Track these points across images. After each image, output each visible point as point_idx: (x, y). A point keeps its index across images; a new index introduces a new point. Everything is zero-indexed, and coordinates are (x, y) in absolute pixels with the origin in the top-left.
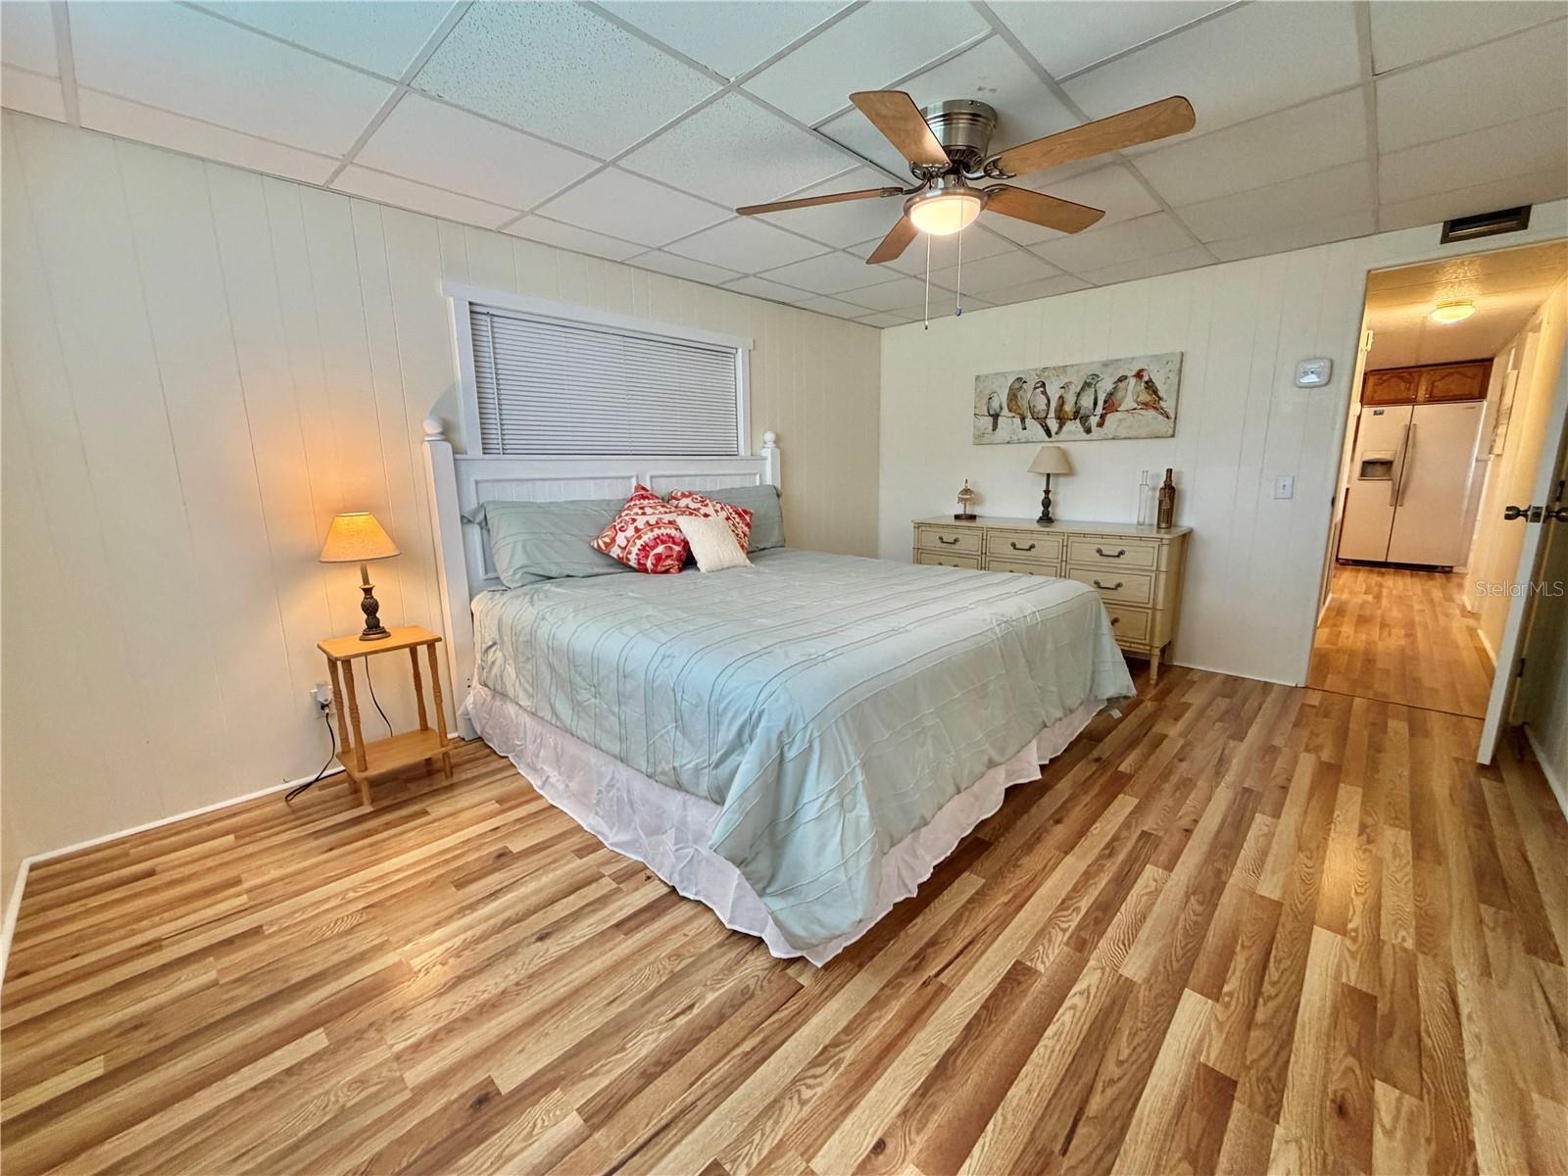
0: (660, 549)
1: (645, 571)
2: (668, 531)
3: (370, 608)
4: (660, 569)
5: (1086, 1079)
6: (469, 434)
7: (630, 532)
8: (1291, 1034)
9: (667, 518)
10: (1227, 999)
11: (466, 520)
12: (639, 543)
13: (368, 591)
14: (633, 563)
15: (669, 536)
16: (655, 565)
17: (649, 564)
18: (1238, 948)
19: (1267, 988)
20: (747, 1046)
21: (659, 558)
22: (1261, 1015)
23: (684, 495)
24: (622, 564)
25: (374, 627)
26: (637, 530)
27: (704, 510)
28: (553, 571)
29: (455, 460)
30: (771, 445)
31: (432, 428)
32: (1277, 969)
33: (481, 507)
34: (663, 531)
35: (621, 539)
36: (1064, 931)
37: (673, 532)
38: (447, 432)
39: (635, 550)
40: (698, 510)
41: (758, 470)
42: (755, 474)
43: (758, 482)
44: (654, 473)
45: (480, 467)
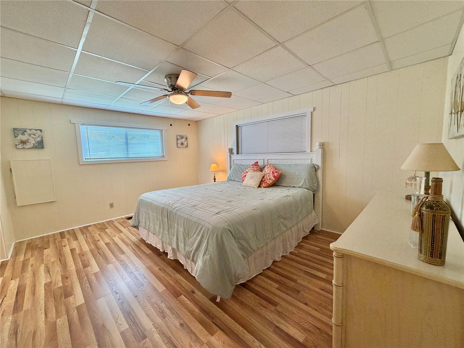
3: (214, 179)
5: (102, 255)
8: (79, 280)
10: (92, 275)
13: (215, 176)
18: (97, 283)
19: (87, 282)
20: (135, 233)
22: (86, 278)
30: (318, 147)
31: (228, 150)
32: (87, 286)
33: (233, 165)
36: (126, 260)
41: (310, 158)
42: (309, 159)
43: (310, 163)
44: (268, 158)
45: (235, 157)
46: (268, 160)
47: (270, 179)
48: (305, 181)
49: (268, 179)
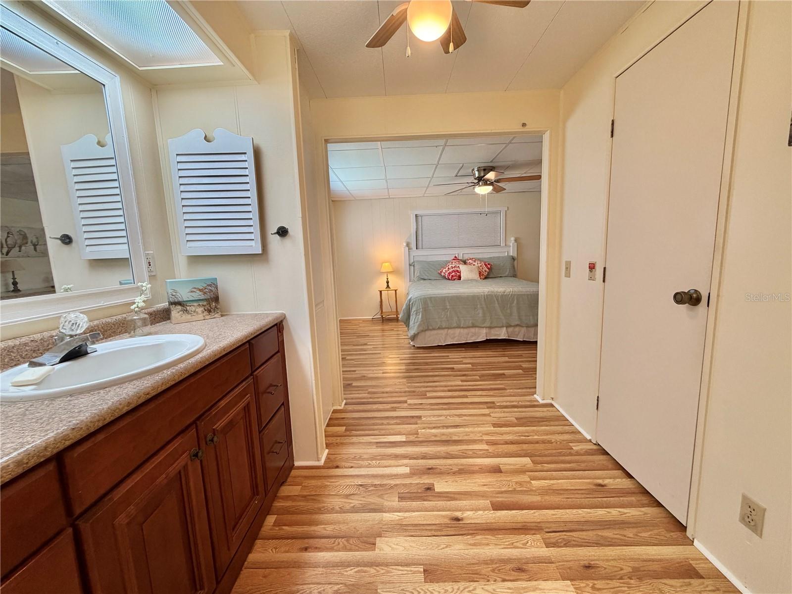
0: (453, 274)
1: (450, 280)
2: (457, 269)
3: (388, 282)
4: (452, 279)
6: (413, 246)
7: (447, 269)
9: (458, 265)
11: (410, 265)
12: (448, 272)
13: (387, 279)
14: (447, 277)
15: (457, 270)
16: (451, 278)
17: (450, 277)
21: (452, 276)
23: (470, 259)
24: (444, 277)
25: (388, 286)
26: (449, 268)
27: (474, 263)
28: (426, 278)
29: (409, 251)
30: (513, 242)
31: (405, 244)
33: (414, 262)
34: (456, 269)
35: (444, 271)
37: (458, 269)
38: (408, 245)
39: (447, 274)
40: (472, 263)
41: (507, 250)
42: (505, 252)
43: (506, 255)
44: (464, 252)
45: (415, 253)
46: (463, 254)
47: (485, 271)
48: (510, 270)
49: (484, 271)
